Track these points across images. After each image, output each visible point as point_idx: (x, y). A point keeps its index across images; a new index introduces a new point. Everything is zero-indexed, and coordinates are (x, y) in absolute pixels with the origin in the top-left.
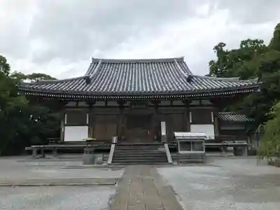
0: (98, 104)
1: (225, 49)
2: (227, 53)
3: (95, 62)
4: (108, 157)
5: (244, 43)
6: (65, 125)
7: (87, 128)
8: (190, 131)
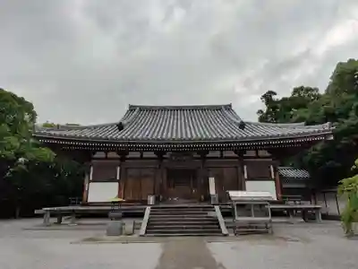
0: (131, 155)
1: (275, 98)
2: (278, 102)
3: (132, 109)
4: (141, 224)
5: (296, 91)
6: (90, 181)
7: (117, 184)
8: (245, 190)
